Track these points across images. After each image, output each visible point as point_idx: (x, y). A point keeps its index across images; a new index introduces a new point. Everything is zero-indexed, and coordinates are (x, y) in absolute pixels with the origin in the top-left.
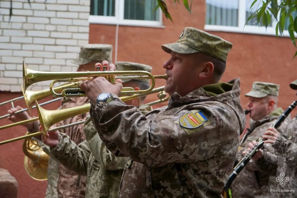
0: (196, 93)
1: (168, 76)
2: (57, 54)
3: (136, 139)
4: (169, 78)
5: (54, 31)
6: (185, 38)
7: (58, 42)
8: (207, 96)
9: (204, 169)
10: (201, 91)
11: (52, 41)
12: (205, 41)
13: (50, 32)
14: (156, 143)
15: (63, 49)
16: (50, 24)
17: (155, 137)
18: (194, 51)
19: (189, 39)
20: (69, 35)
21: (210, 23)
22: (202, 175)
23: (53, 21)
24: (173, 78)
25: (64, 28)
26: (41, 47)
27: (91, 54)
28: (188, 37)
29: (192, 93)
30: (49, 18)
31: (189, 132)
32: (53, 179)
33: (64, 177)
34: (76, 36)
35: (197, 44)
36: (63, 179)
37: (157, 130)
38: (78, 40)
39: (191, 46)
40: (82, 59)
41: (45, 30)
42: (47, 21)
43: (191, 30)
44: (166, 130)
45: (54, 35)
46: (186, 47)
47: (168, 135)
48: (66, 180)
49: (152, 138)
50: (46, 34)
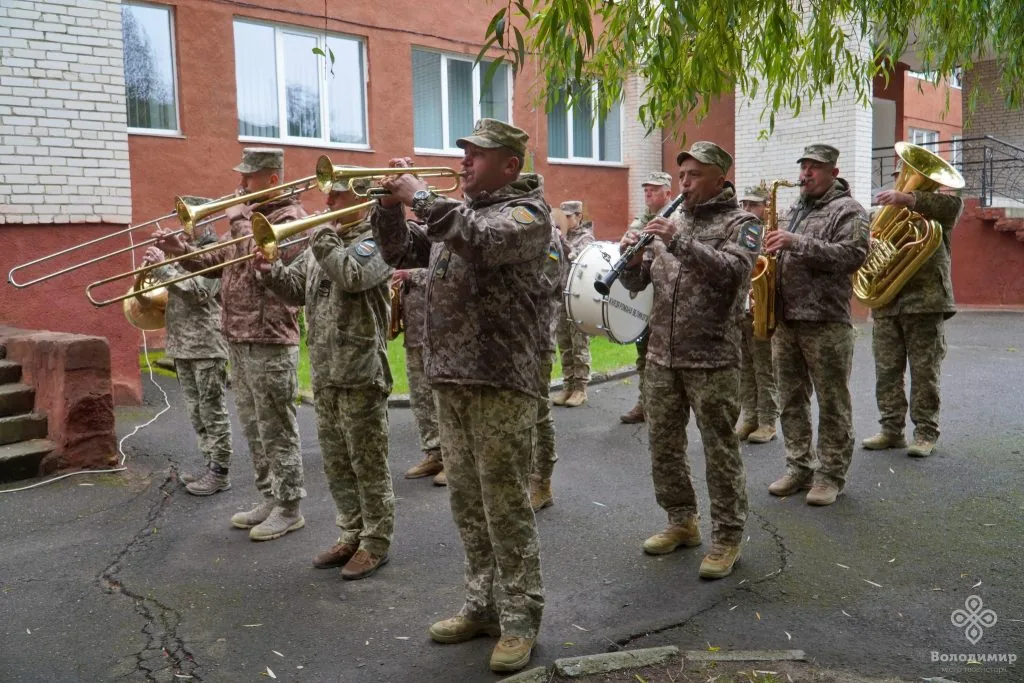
0: (504, 191)
1: (468, 174)
2: (86, 170)
3: (478, 236)
4: (470, 177)
5: (79, 138)
6: (485, 131)
7: (86, 153)
8: (515, 193)
9: (527, 271)
10: (508, 188)
11: (78, 153)
12: (508, 134)
13: (73, 139)
14: (500, 239)
15: (94, 163)
16: (71, 128)
17: (498, 232)
18: (498, 145)
19: (491, 132)
20: (100, 144)
21: (246, 134)
22: (525, 278)
23: (75, 124)
24: (475, 175)
25: (92, 135)
26: (63, 161)
27: (262, 159)
28: (489, 129)
29: (499, 191)
30: (70, 120)
31: (525, 227)
32: (180, 326)
33: (237, 315)
34: (110, 145)
35: (500, 138)
36: (235, 318)
37: (497, 226)
38: (113, 150)
39: (494, 140)
40: (249, 166)
41: (65, 137)
42: (67, 124)
43: (492, 122)
44: (506, 225)
45: (78, 143)
46: (489, 141)
47: (510, 230)
48: (242, 318)
49: (495, 234)
50: (68, 143)
